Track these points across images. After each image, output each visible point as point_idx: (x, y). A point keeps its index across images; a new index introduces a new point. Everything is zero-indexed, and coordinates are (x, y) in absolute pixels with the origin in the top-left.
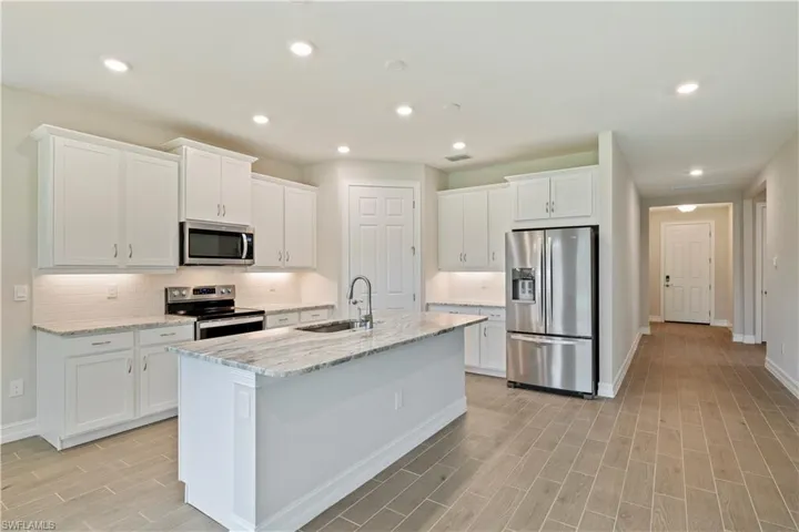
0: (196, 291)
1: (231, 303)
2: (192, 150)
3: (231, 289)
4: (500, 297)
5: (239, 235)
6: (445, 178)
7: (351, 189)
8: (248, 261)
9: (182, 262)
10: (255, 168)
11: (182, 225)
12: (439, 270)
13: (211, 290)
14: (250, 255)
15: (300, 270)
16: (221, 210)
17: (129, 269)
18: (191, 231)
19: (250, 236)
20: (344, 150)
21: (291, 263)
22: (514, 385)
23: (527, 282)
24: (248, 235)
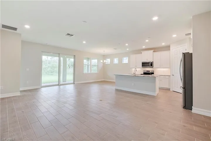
0: (147, 71)
7: (172, 50)
8: (151, 67)
16: (147, 59)
20: (163, 44)
24: (151, 63)
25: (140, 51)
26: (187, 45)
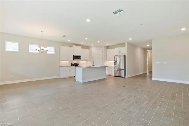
0: (75, 63)
1: (78, 65)
2: (75, 46)
3: (78, 63)
4: (113, 65)
6: (108, 48)
7: (94, 50)
9: (73, 60)
10: (81, 48)
11: (73, 55)
12: (107, 61)
13: (76, 63)
14: (81, 59)
15: (87, 61)
16: (78, 53)
17: (68, 60)
18: (75, 56)
19: (81, 56)
20: (93, 45)
21: (86, 60)
22: (115, 76)
26: (103, 49)
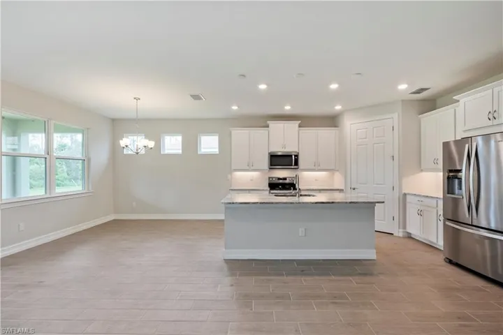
0: (280, 179)
1: (294, 185)
2: (272, 125)
3: (292, 179)
5: (291, 156)
7: (352, 126)
8: (295, 167)
9: (271, 168)
10: (300, 126)
11: (269, 154)
12: (422, 171)
13: (285, 179)
14: (296, 163)
16: (283, 145)
18: (271, 156)
19: (297, 156)
20: (338, 108)
21: (321, 168)
22: (449, 261)
23: (457, 181)
24: (295, 156)
25: (263, 121)
26: (394, 118)
